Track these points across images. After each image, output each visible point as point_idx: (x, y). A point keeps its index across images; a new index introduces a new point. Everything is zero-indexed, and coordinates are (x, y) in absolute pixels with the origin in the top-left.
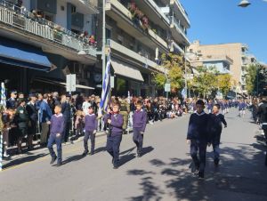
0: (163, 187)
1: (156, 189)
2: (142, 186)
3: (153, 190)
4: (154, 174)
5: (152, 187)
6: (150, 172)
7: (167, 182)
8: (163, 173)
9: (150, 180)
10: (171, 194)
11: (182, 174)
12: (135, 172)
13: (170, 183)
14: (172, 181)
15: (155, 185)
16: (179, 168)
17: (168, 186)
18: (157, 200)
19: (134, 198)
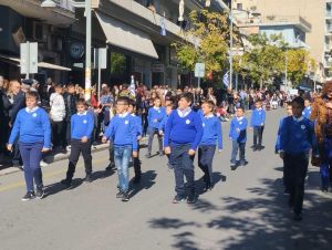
4: (199, 226)
6: (192, 224)
9: (189, 238)
11: (248, 226)
12: (164, 223)
13: (229, 242)
14: (232, 239)
16: (242, 214)
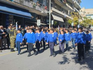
0: (70, 59)
1: (68, 59)
2: (63, 58)
3: (67, 60)
5: (67, 59)
7: (72, 57)
8: (71, 54)
10: (73, 61)
15: (67, 58)
17: (72, 59)
18: (68, 63)
19: (60, 62)
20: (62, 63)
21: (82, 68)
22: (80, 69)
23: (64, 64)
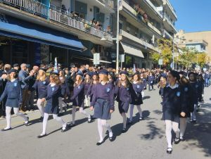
1: (159, 129)
2: (148, 128)
3: (157, 131)
4: (157, 119)
5: (156, 129)
6: (154, 118)
9: (153, 124)
15: (157, 127)
18: (160, 138)
19: (144, 135)
20: (147, 136)
21: (187, 147)
22: (185, 149)
23: (152, 138)
